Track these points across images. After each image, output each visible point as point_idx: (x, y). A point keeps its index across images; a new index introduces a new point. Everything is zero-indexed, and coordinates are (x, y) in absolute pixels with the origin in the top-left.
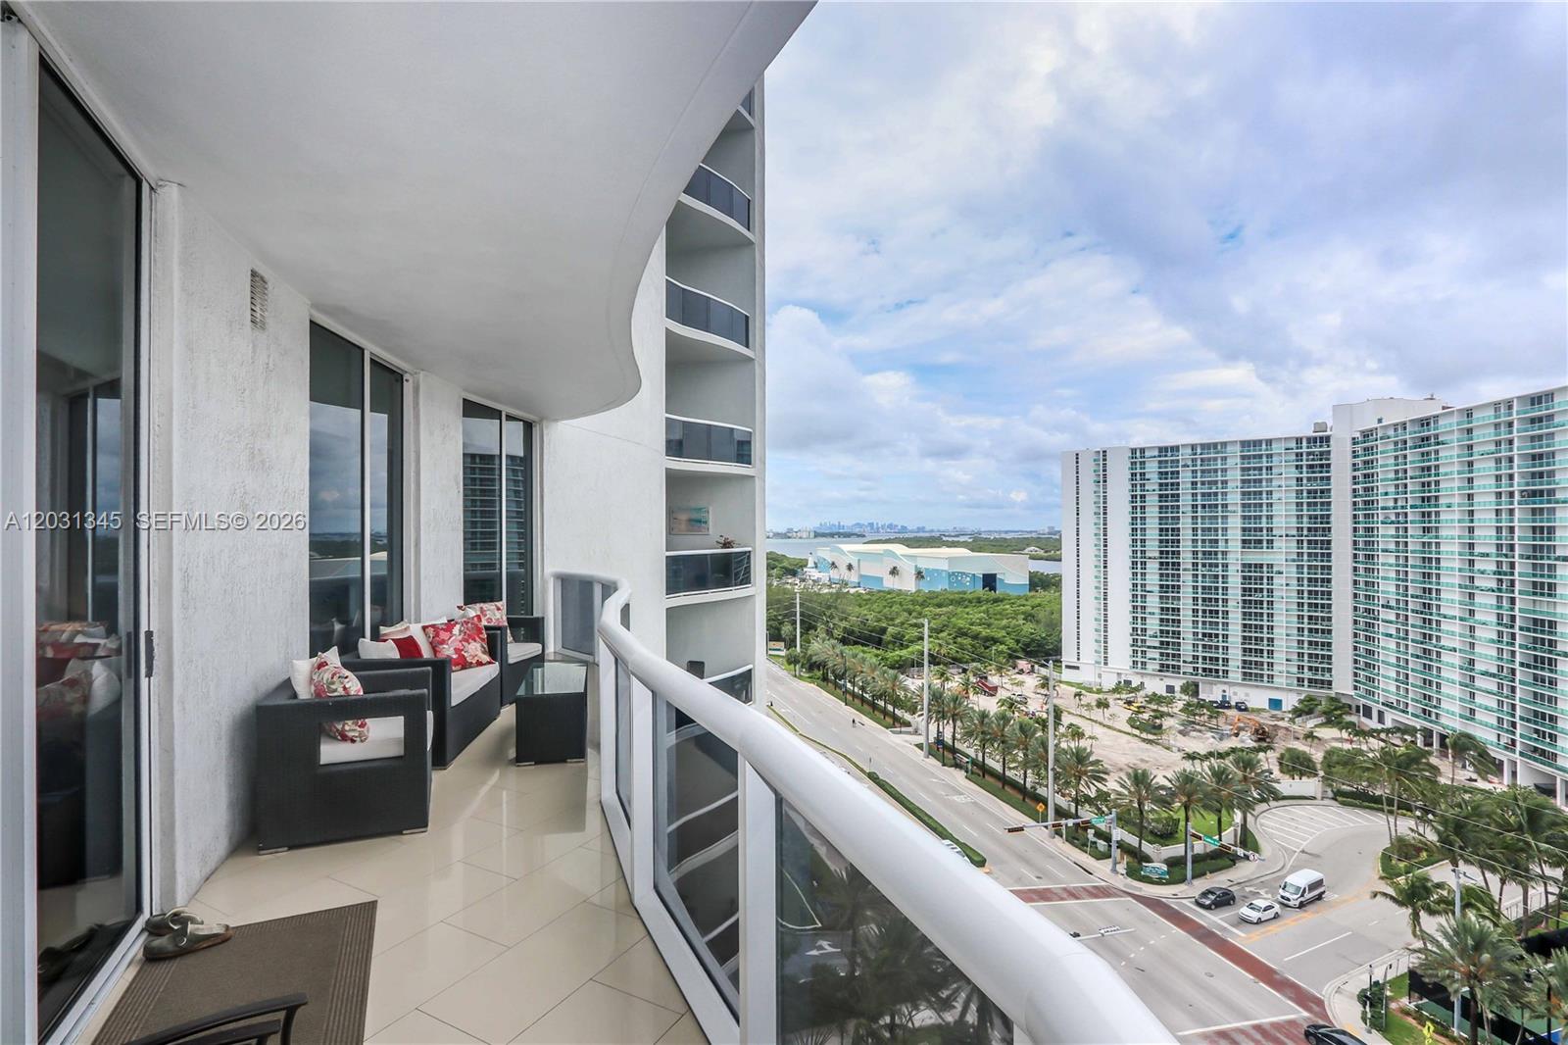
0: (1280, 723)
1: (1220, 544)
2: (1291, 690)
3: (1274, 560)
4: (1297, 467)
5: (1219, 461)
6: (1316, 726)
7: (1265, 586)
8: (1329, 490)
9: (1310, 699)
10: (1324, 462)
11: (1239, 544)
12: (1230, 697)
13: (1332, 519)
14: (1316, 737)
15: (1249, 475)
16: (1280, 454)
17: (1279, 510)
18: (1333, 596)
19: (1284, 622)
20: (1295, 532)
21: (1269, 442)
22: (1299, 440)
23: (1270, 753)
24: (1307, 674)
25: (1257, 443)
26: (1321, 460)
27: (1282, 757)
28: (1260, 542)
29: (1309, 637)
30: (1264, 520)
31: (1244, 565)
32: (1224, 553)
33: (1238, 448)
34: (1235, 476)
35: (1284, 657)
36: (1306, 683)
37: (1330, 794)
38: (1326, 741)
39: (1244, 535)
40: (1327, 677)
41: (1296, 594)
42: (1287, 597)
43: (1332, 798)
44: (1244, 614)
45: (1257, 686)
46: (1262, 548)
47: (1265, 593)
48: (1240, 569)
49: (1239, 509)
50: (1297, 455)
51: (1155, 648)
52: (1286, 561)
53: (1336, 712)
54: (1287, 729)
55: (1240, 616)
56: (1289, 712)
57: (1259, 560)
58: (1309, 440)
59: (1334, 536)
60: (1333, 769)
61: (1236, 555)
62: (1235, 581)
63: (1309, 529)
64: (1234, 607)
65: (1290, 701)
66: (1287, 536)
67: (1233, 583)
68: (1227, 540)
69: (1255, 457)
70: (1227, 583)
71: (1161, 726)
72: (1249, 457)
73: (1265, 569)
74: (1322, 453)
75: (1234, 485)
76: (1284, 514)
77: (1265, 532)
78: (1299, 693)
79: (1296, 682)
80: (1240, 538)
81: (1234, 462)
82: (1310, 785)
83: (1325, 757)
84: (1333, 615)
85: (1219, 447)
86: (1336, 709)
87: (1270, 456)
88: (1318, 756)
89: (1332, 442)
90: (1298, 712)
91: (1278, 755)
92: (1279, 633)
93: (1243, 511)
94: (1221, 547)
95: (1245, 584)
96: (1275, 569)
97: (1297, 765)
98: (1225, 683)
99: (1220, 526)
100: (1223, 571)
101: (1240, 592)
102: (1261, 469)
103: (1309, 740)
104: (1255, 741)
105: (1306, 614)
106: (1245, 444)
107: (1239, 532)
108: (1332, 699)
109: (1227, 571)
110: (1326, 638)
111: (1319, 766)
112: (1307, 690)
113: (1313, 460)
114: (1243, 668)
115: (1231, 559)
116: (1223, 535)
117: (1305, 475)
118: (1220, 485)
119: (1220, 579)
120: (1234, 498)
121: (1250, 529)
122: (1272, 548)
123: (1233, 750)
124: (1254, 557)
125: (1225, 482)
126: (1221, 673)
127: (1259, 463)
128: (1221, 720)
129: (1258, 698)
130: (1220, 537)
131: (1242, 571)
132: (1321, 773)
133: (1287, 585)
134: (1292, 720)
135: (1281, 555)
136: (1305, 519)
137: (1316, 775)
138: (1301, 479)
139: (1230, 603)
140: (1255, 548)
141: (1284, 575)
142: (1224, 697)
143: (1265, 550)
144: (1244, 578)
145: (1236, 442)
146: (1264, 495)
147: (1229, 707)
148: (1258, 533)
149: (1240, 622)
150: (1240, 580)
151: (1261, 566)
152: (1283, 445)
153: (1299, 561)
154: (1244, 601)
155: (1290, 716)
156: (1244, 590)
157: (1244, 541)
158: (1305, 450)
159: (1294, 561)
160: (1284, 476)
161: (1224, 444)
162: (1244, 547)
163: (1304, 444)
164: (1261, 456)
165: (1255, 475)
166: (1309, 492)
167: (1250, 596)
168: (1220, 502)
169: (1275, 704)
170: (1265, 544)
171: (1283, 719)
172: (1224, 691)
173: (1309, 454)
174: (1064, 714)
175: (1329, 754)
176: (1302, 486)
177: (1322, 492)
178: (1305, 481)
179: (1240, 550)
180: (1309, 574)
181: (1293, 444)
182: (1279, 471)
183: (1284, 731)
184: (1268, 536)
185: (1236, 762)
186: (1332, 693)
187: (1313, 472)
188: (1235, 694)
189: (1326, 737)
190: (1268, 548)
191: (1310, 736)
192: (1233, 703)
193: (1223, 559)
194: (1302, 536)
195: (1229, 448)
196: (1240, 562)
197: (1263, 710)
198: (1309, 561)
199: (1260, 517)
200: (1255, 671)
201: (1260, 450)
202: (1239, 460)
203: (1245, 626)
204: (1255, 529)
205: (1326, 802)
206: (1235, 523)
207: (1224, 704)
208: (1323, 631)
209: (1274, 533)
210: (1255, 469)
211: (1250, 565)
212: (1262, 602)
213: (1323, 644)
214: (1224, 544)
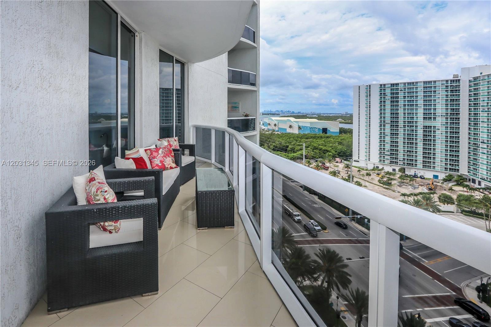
0: (438, 184)
1: (414, 119)
2: (442, 172)
3: (436, 125)
4: (446, 91)
5: (415, 89)
6: (452, 185)
7: (432, 134)
8: (459, 99)
9: (450, 176)
10: (457, 89)
11: (422, 119)
12: (417, 174)
13: (460, 110)
14: (453, 190)
15: (427, 94)
16: (439, 86)
17: (439, 107)
18: (460, 138)
19: (440, 148)
20: (445, 115)
21: (435, 82)
22: (447, 81)
23: (435, 195)
24: (449, 167)
25: (430, 82)
26: (456, 88)
27: (440, 196)
28: (431, 118)
29: (450, 153)
30: (432, 110)
31: (424, 126)
32: (416, 122)
33: (422, 84)
34: (421, 94)
35: (440, 160)
36: (448, 170)
37: (460, 211)
38: (457, 191)
39: (424, 116)
40: (457, 168)
41: (445, 137)
42: (441, 138)
43: (461, 213)
44: (424, 144)
45: (429, 170)
46: (431, 120)
47: (432, 137)
48: (422, 127)
49: (422, 106)
50: (446, 86)
51: (388, 155)
52: (441, 125)
53: (461, 181)
54: (441, 186)
55: (422, 145)
56: (441, 180)
57: (431, 124)
58: (451, 81)
59: (461, 116)
60: (461, 202)
61: (421, 123)
62: (420, 132)
63: (451, 114)
64: (420, 141)
65: (442, 176)
66: (441, 116)
67: (420, 133)
68: (417, 117)
69: (429, 87)
70: (417, 133)
71: (391, 183)
72: (427, 87)
73: (432, 128)
74: (456, 86)
75: (421, 97)
76: (440, 108)
77: (433, 114)
78: (446, 173)
79: (444, 169)
80: (422, 116)
81: (421, 89)
82: (452, 208)
83: (458, 197)
84: (460, 145)
85: (415, 84)
86: (461, 180)
87: (435, 87)
88: (455, 197)
89: (461, 82)
90: (445, 180)
91: (438, 195)
92: (438, 151)
93: (424, 107)
94: (415, 120)
95: (424, 133)
96: (436, 128)
97: (447, 200)
98: (416, 169)
99: (415, 112)
100: (415, 128)
101: (422, 136)
102: (431, 91)
103: (451, 191)
104: (428, 190)
105: (449, 144)
106: (425, 82)
107: (422, 114)
108: (459, 176)
109: (417, 128)
110: (457, 153)
111: (455, 201)
112: (448, 172)
113: (453, 88)
114: (423, 163)
115: (419, 124)
116: (416, 115)
117: (449, 94)
118: (415, 97)
119: (414, 131)
120: (421, 102)
121: (426, 113)
122: (435, 120)
123: (421, 193)
124: (428, 123)
125: (417, 96)
126: (414, 165)
127: (431, 89)
128: (414, 182)
129: (429, 175)
130: (414, 116)
131: (423, 129)
132: (456, 203)
133: (441, 134)
134: (442, 183)
135: (439, 123)
136: (449, 110)
137: (454, 204)
138: (448, 95)
139: (418, 140)
140: (428, 120)
141: (440, 130)
142: (415, 173)
143: (432, 121)
144: (424, 131)
145: (422, 82)
146: (433, 101)
147: (417, 177)
148: (430, 115)
149: (422, 147)
150: (422, 132)
151: (431, 127)
152: (441, 83)
153: (446, 125)
154: (424, 139)
155: (442, 181)
156: (424, 135)
157: (424, 118)
158: (449, 84)
159: (444, 125)
160: (440, 94)
161: (417, 83)
162: (424, 120)
163: (449, 82)
164: (431, 87)
165: (429, 94)
166: (451, 100)
167: (426, 137)
168: (415, 103)
169: (436, 177)
170: (432, 119)
171: (439, 182)
172: (415, 171)
173: (451, 86)
174: (354, 177)
175: (459, 196)
176: (448, 98)
177: (456, 100)
178: (449, 96)
179: (422, 121)
180: (450, 130)
181: (445, 83)
182: (439, 92)
183: (440, 187)
184: (434, 116)
185: (423, 198)
186: (459, 174)
187: (453, 93)
188: (420, 173)
189: (457, 190)
190: (434, 120)
191: (451, 189)
192: (419, 176)
193: (416, 124)
194: (448, 116)
195: (419, 84)
196: (422, 125)
197: (431, 179)
198: (450, 125)
199: (431, 109)
200: (427, 165)
201: (431, 85)
202: (422, 88)
203: (424, 148)
204: (429, 113)
205: (458, 214)
206: (421, 111)
207: (415, 176)
208: (456, 151)
209: (436, 115)
210: (429, 91)
211: (426, 127)
212: (431, 140)
213: (456, 156)
214: (416, 119)
